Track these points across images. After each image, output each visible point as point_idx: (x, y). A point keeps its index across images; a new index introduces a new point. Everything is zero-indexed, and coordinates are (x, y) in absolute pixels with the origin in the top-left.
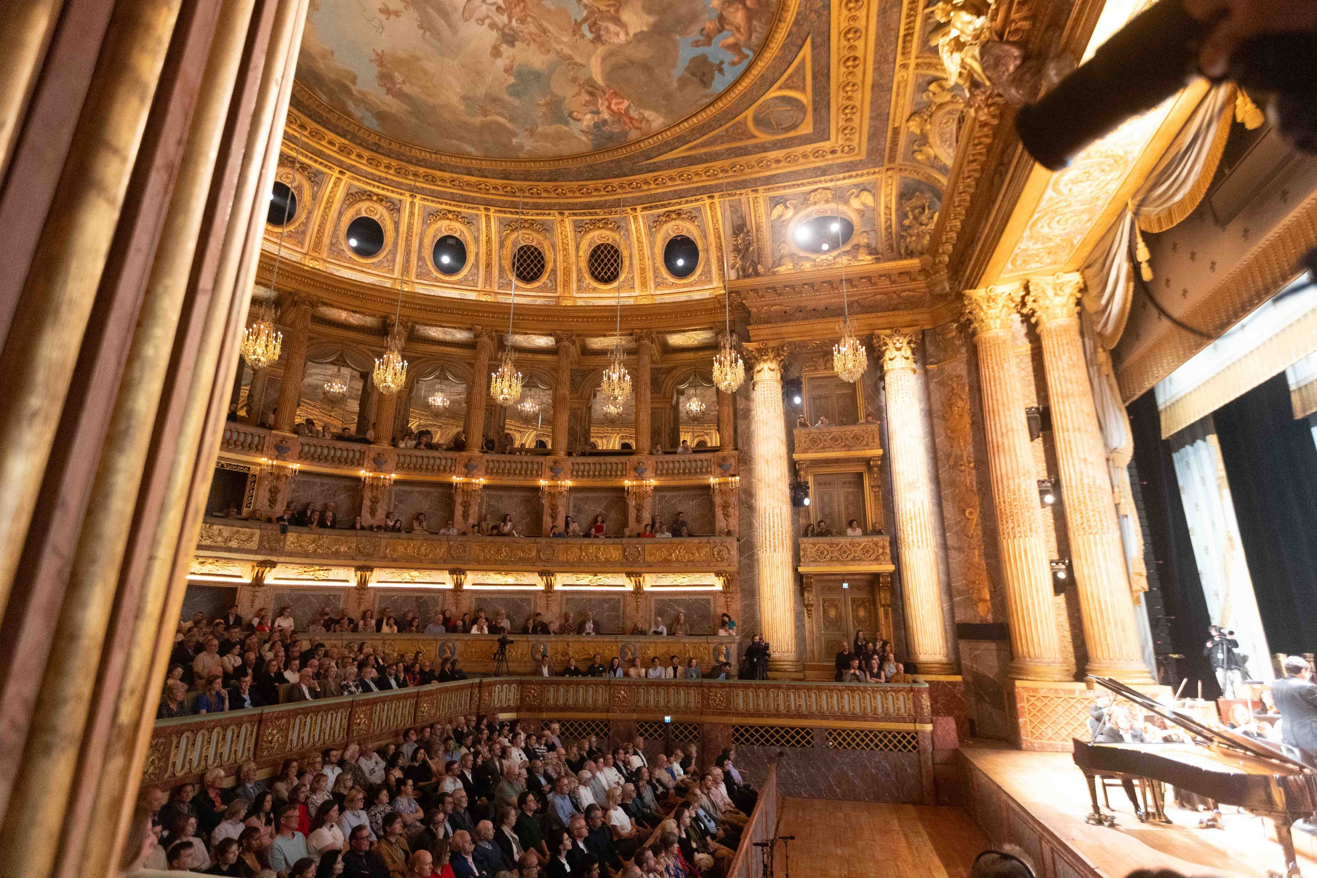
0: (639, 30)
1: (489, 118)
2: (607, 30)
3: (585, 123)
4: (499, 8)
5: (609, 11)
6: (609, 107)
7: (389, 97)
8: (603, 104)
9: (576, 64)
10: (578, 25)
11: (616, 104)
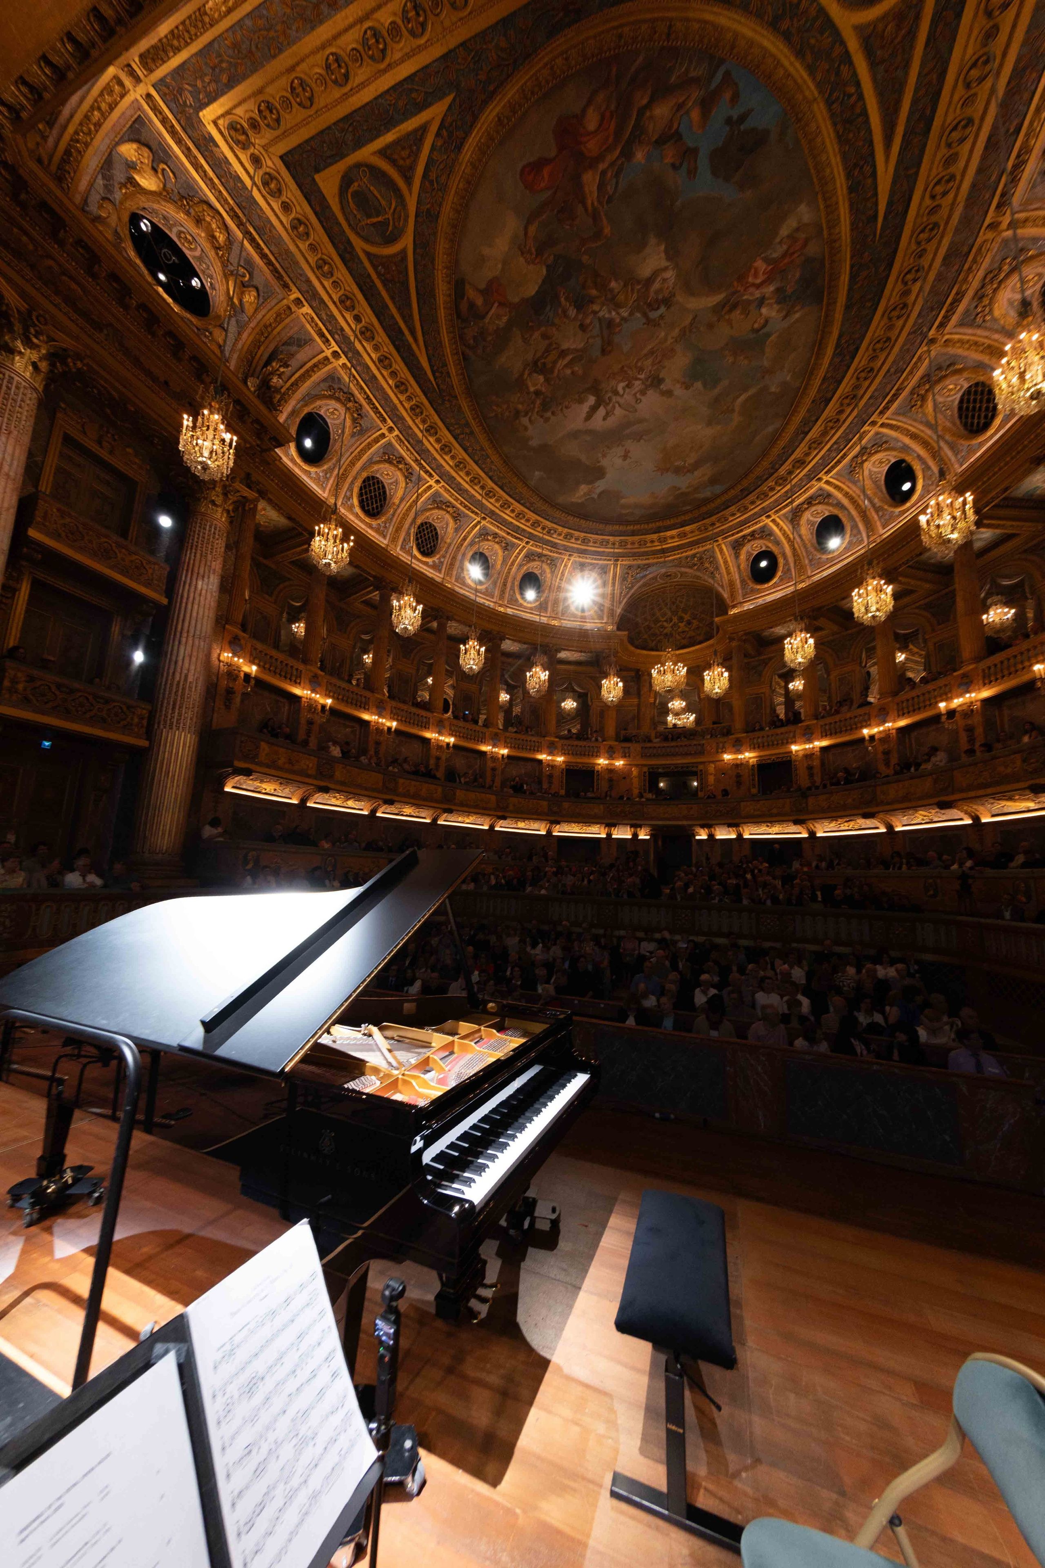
0: (663, 255)
1: (737, 409)
2: (657, 292)
3: (774, 314)
4: (628, 386)
5: (639, 291)
6: (758, 286)
7: (696, 473)
8: (752, 294)
9: (691, 324)
10: (649, 321)
11: (756, 276)
